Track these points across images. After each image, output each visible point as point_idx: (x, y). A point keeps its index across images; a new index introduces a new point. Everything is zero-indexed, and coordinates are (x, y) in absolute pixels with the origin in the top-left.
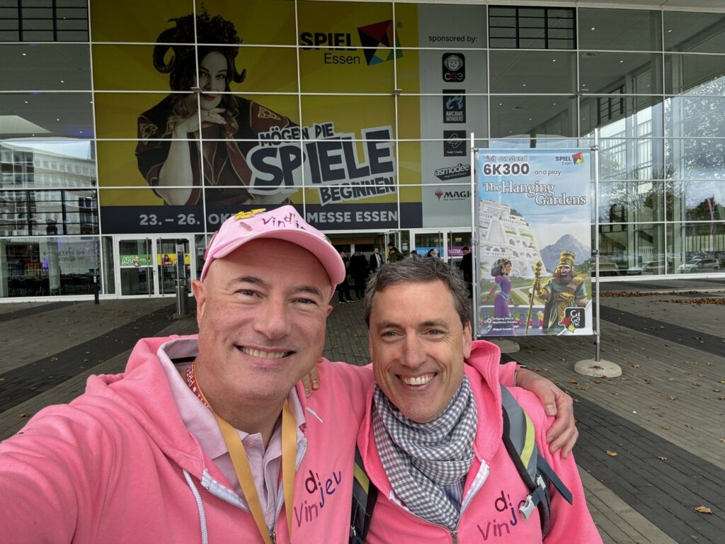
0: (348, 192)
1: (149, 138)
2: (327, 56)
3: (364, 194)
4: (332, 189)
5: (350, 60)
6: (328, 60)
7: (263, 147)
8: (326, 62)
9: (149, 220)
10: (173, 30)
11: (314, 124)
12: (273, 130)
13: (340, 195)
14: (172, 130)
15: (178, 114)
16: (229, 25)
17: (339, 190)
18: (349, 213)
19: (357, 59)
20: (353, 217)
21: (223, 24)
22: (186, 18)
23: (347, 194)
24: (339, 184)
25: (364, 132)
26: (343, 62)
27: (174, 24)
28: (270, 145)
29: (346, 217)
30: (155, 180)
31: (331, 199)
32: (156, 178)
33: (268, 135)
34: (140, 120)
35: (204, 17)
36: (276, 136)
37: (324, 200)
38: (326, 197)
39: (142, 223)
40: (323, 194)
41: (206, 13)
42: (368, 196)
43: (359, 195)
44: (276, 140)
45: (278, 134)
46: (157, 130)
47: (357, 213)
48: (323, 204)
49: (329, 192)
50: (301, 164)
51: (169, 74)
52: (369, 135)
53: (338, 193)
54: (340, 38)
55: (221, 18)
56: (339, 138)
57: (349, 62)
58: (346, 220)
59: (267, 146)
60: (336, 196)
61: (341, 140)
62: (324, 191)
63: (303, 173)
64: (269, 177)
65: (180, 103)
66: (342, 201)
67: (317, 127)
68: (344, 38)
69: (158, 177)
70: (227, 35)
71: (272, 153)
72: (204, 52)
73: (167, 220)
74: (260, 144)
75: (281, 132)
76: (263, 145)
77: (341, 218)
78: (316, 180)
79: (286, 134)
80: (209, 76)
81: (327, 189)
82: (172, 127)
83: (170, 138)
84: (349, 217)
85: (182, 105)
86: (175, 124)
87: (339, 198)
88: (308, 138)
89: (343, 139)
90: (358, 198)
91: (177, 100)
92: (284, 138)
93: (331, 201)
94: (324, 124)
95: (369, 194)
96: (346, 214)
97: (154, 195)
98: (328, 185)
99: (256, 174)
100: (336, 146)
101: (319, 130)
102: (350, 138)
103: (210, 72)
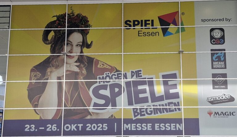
0: (150, 111)
1: (35, 80)
2: (140, 32)
3: (161, 113)
4: (140, 109)
5: (153, 34)
6: (140, 35)
7: (100, 84)
8: (139, 36)
9: (30, 128)
10: (55, 21)
11: (131, 71)
12: (106, 74)
13: (145, 113)
14: (49, 76)
15: (53, 66)
16: (85, 18)
17: (145, 110)
18: (151, 124)
19: (157, 34)
20: (153, 127)
21: (82, 17)
22: (62, 15)
23: (150, 113)
24: (145, 106)
25: (161, 74)
26: (149, 35)
27: (55, 19)
28: (104, 83)
29: (149, 127)
30: (36, 104)
31: (139, 115)
32: (37, 103)
33: (103, 77)
34: (32, 70)
35: (72, 14)
36: (108, 78)
37: (135, 116)
38: (136, 114)
39: (26, 130)
40: (134, 112)
41: (73, 12)
42: (163, 114)
43: (157, 113)
44: (108, 80)
45: (109, 76)
46: (40, 76)
47: (156, 125)
48: (134, 119)
49: (139, 111)
50: (122, 94)
51: (50, 45)
52: (164, 77)
53: (144, 111)
54: (148, 22)
55: (81, 14)
56: (145, 78)
57: (152, 35)
58: (149, 129)
59: (102, 83)
60: (142, 113)
61: (147, 80)
62: (135, 110)
63: (122, 99)
64: (102, 102)
65: (55, 60)
66: (147, 116)
67: (132, 72)
68: (150, 22)
69: (38, 102)
70: (84, 23)
71: (105, 87)
72: (70, 33)
73: (40, 128)
74: (98, 82)
75: (110, 76)
76: (100, 83)
77: (145, 127)
78: (130, 103)
79: (114, 77)
80: (72, 45)
81: (137, 109)
82: (49, 74)
83: (48, 80)
84: (151, 127)
85: (56, 62)
86: (51, 72)
87: (144, 115)
88: (126, 78)
89: (148, 79)
90: (156, 115)
91: (53, 59)
92: (112, 79)
93: (139, 117)
94: (137, 70)
95: (164, 112)
96: (148, 125)
97: (35, 113)
98: (138, 106)
99: (95, 100)
100: (143, 83)
101: (133, 74)
102: (152, 78)
103: (73, 44)
